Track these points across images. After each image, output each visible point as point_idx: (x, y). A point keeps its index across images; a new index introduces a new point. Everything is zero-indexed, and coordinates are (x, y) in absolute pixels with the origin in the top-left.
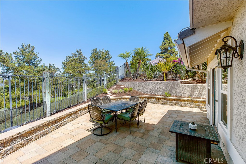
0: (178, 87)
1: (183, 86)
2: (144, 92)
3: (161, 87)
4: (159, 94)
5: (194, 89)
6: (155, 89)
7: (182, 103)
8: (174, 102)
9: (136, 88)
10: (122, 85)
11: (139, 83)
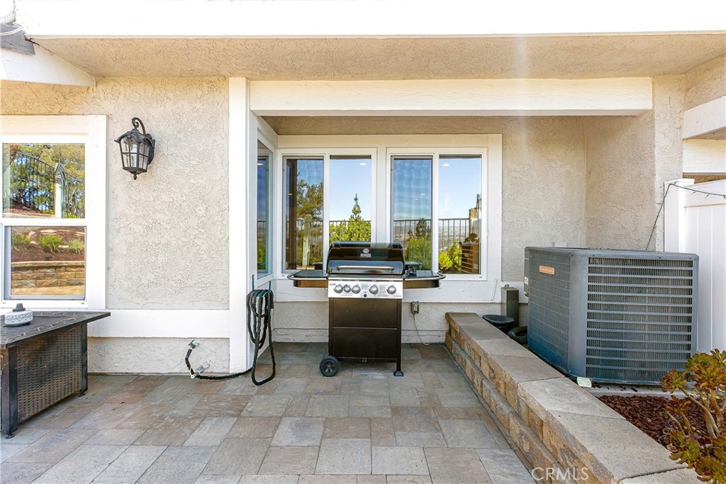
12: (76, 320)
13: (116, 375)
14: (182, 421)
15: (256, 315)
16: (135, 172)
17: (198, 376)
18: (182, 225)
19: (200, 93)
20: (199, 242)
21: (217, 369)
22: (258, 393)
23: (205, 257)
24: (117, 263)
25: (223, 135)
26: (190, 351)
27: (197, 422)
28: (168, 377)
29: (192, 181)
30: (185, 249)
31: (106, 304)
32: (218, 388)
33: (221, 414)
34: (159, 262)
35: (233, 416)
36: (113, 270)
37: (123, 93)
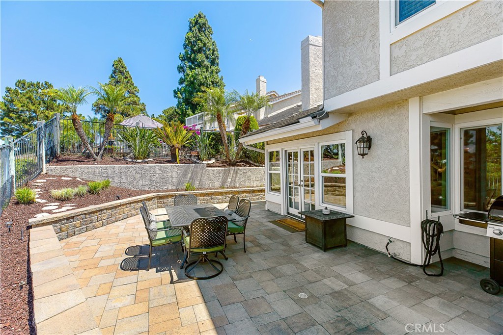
0: (204, 173)
1: (211, 172)
2: (137, 187)
3: (175, 175)
4: (170, 188)
5: (226, 175)
6: (162, 180)
7: (220, 197)
8: (208, 198)
9: (113, 179)
10: (64, 174)
11: (120, 168)
12: (342, 216)
13: (358, 244)
14: (381, 273)
15: (427, 235)
16: (363, 155)
17: (392, 257)
18: (385, 179)
19: (393, 111)
20: (393, 188)
21: (404, 258)
22: (426, 279)
23: (397, 196)
24: (357, 194)
25: (406, 131)
26: (388, 243)
27: (388, 276)
28: (380, 253)
29: (390, 157)
30: (386, 191)
31: (354, 211)
32: (403, 267)
33: (400, 279)
34: (375, 196)
35: (407, 282)
36: (355, 197)
37: (358, 119)
